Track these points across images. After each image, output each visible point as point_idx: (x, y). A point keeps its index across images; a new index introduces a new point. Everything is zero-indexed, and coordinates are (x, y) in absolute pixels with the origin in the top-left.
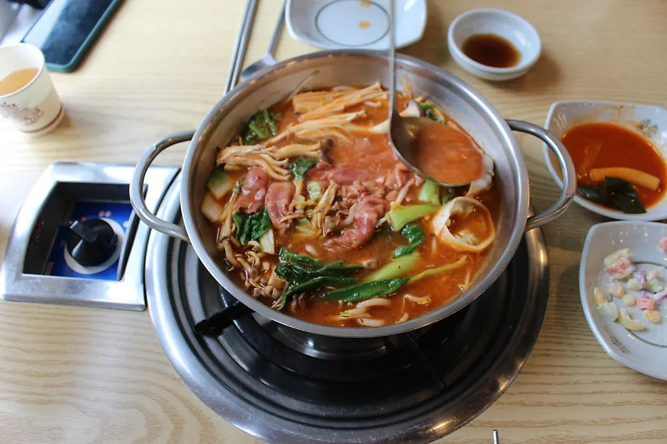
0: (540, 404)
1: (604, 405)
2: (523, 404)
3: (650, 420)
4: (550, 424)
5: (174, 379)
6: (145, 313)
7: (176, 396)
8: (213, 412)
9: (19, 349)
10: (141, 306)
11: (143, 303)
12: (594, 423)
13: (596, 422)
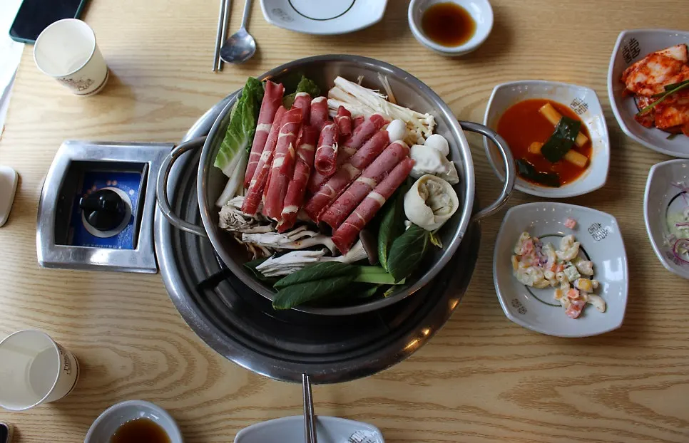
0: (461, 344)
1: (511, 345)
2: (448, 345)
3: (544, 356)
4: (468, 359)
5: (186, 328)
6: (158, 275)
7: (188, 340)
8: (216, 352)
9: (63, 306)
10: (154, 269)
11: (155, 267)
12: (501, 358)
13: (502, 357)
